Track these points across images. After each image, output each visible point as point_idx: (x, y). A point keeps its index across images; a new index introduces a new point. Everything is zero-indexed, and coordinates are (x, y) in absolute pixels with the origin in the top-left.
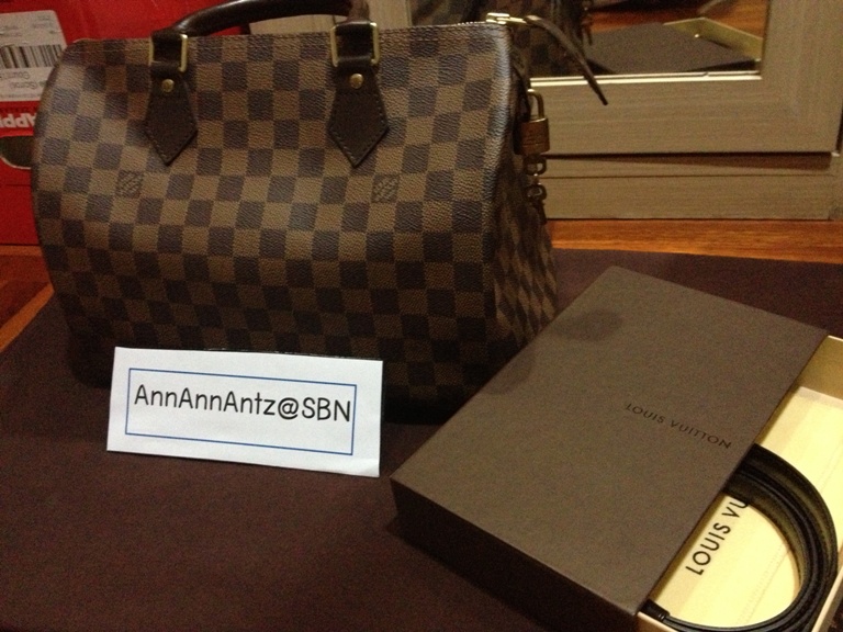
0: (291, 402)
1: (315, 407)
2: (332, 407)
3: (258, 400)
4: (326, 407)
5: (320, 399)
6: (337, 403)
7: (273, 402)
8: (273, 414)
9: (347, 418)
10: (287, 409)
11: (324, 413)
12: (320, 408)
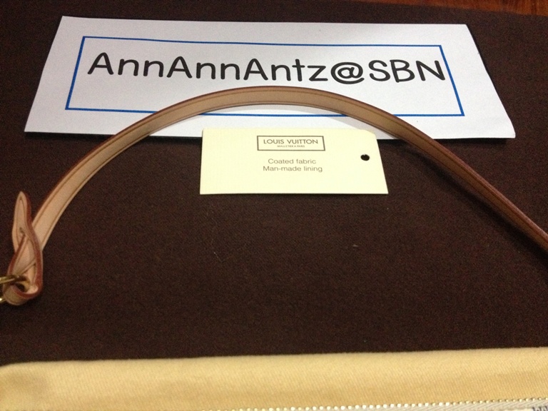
0: (350, 66)
1: (389, 69)
2: (413, 68)
3: (298, 66)
4: (405, 69)
5: (393, 62)
6: (419, 64)
7: (322, 68)
8: (326, 80)
9: (441, 77)
10: (346, 73)
11: (403, 75)
12: (395, 70)
